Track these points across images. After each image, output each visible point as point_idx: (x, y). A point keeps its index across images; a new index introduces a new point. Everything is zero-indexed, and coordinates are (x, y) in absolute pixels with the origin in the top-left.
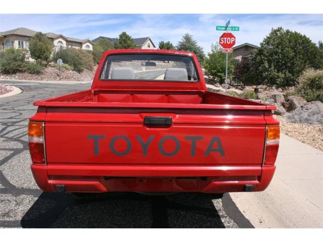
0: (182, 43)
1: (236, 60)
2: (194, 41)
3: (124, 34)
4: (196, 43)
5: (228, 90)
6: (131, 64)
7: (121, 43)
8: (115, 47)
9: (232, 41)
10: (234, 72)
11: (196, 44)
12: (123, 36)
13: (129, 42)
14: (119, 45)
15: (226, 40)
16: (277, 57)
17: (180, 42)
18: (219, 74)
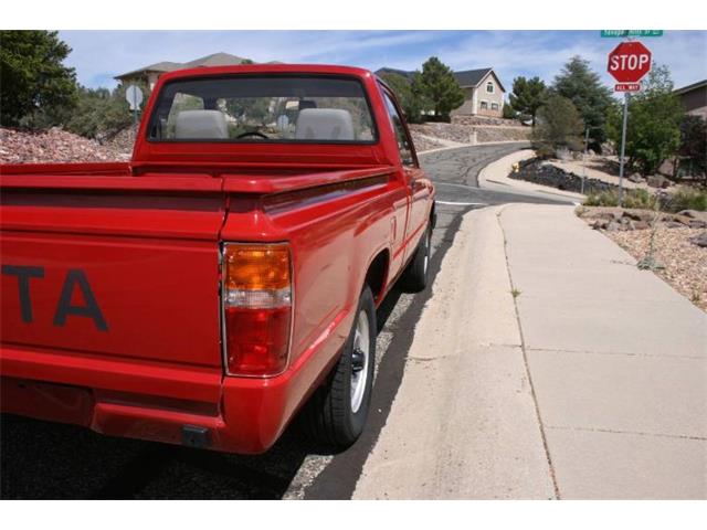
0: (564, 79)
1: (690, 118)
2: (593, 75)
3: (434, 61)
4: (597, 79)
5: (663, 190)
6: (447, 128)
7: (425, 82)
8: (412, 91)
9: (641, 62)
10: (682, 147)
11: (597, 82)
12: (431, 67)
13: (444, 80)
14: (421, 85)
15: (627, 60)
17: (557, 78)
18: (639, 151)
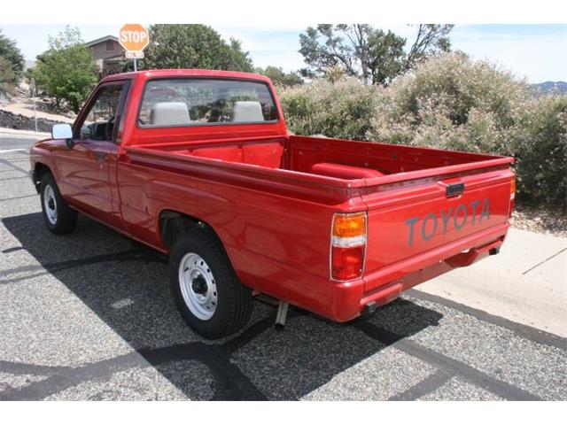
9: (142, 38)
15: (132, 35)
16: (172, 61)
